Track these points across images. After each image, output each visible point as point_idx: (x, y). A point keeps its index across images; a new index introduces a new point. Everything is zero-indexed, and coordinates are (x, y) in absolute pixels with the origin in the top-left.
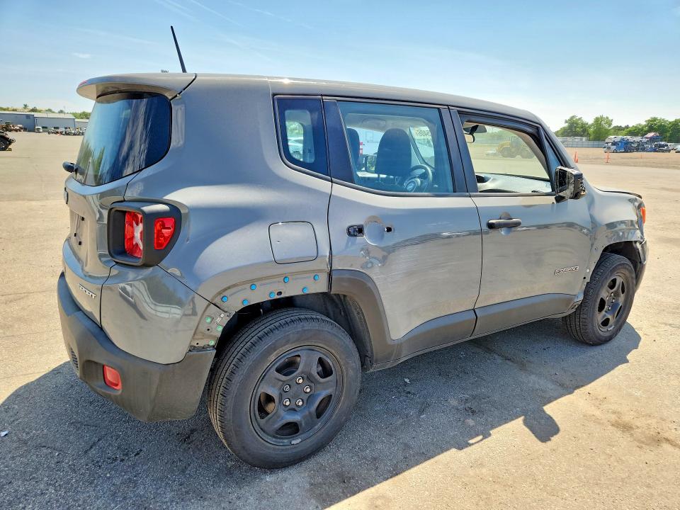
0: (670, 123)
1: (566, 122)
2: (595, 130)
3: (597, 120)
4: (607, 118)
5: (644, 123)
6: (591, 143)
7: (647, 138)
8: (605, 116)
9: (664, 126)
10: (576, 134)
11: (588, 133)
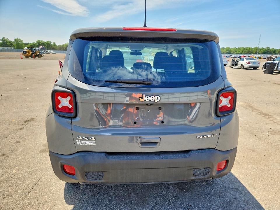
0: (45, 42)
1: (1, 40)
2: (16, 44)
3: (16, 40)
4: (20, 39)
5: (36, 42)
6: (16, 50)
7: (40, 48)
8: (19, 38)
9: (43, 43)
10: (7, 46)
11: (13, 46)
